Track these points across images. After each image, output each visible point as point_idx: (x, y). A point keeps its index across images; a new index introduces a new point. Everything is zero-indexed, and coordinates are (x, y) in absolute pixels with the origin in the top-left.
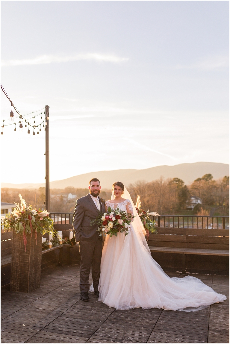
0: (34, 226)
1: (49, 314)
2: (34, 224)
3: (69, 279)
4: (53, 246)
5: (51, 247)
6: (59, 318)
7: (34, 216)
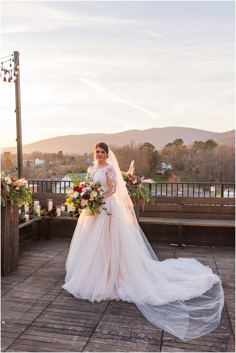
0: (8, 198)
1: (34, 305)
2: (9, 195)
3: (51, 257)
4: (30, 219)
5: (27, 220)
6: (48, 309)
7: (9, 185)
